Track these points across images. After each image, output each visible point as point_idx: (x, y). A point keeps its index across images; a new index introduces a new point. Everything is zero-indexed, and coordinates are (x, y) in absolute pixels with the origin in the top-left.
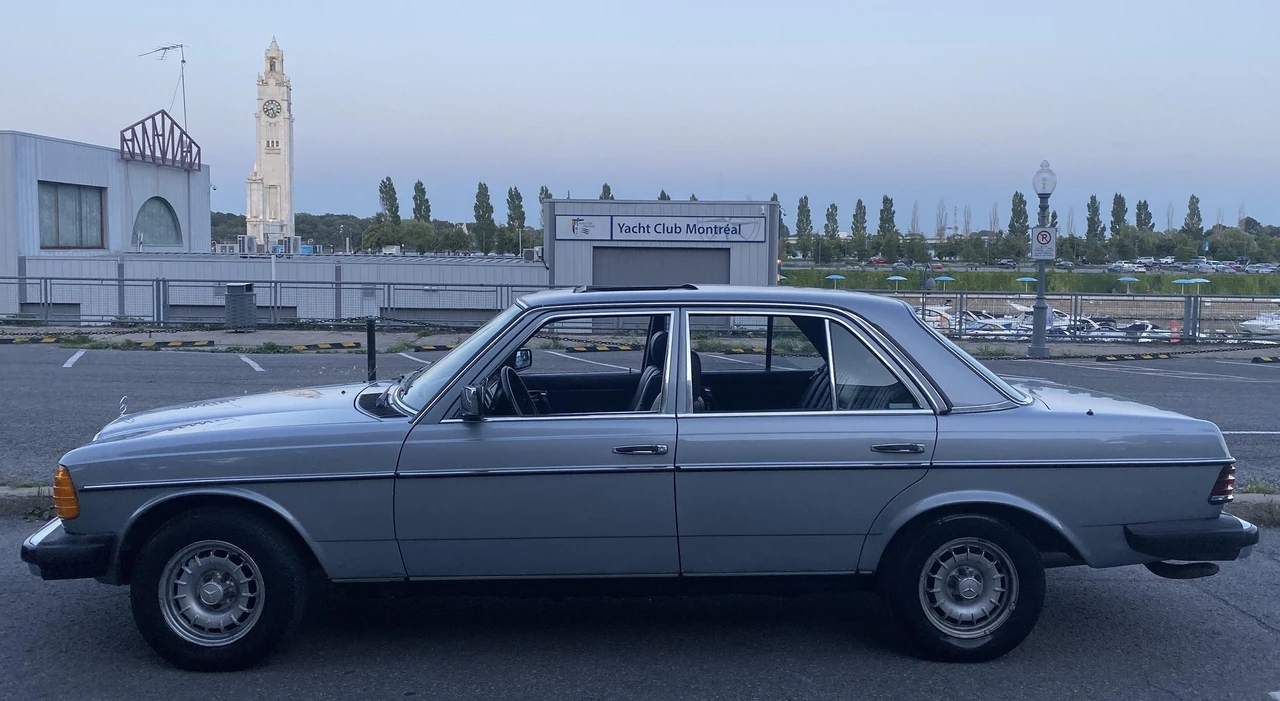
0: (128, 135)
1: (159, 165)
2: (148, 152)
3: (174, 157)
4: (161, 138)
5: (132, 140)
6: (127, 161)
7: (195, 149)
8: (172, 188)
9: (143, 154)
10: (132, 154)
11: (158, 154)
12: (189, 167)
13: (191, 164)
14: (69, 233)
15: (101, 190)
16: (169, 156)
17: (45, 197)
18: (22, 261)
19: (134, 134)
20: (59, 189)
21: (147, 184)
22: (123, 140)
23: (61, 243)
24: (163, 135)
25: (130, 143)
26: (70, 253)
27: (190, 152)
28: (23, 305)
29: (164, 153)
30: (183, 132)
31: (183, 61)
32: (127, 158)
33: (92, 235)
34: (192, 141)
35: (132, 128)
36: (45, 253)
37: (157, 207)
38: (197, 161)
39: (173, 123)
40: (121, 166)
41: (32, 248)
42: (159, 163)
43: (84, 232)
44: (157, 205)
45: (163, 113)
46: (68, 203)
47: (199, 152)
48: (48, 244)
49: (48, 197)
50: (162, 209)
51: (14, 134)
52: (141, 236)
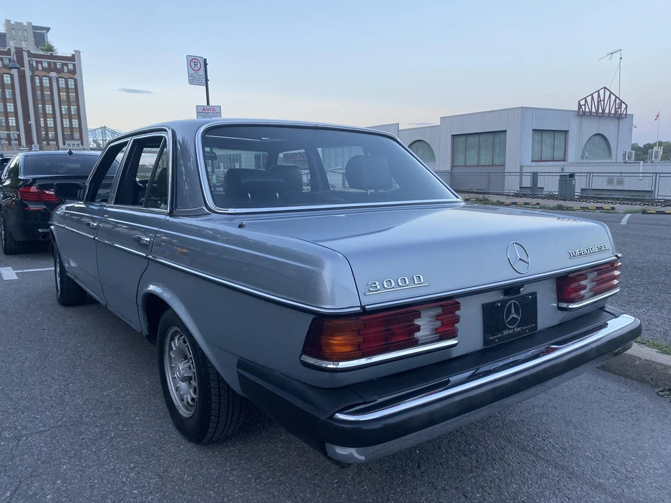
0: (583, 102)
1: (600, 117)
2: (594, 110)
3: (610, 112)
4: (602, 102)
5: (585, 105)
6: (582, 116)
7: (624, 106)
8: (608, 129)
9: (590, 112)
10: (584, 112)
11: (600, 111)
12: (620, 117)
13: (621, 115)
14: (547, 153)
15: (566, 132)
16: (607, 111)
17: (536, 138)
18: (521, 167)
19: (586, 101)
20: (543, 133)
21: (592, 127)
22: (580, 106)
23: (543, 159)
24: (604, 100)
25: (583, 107)
26: (547, 163)
27: (621, 108)
28: (521, 188)
29: (603, 111)
30: (616, 97)
31: (621, 58)
32: (581, 114)
33: (559, 154)
34: (622, 102)
35: (585, 98)
36: (533, 164)
37: (598, 139)
38: (625, 113)
39: (611, 93)
40: (578, 119)
41: (527, 161)
42: (600, 116)
43: (555, 153)
44: (598, 138)
45: (605, 88)
46: (548, 139)
47: (626, 108)
48: (536, 159)
49: (538, 137)
50: (601, 140)
51: (522, 108)
52: (587, 154)
